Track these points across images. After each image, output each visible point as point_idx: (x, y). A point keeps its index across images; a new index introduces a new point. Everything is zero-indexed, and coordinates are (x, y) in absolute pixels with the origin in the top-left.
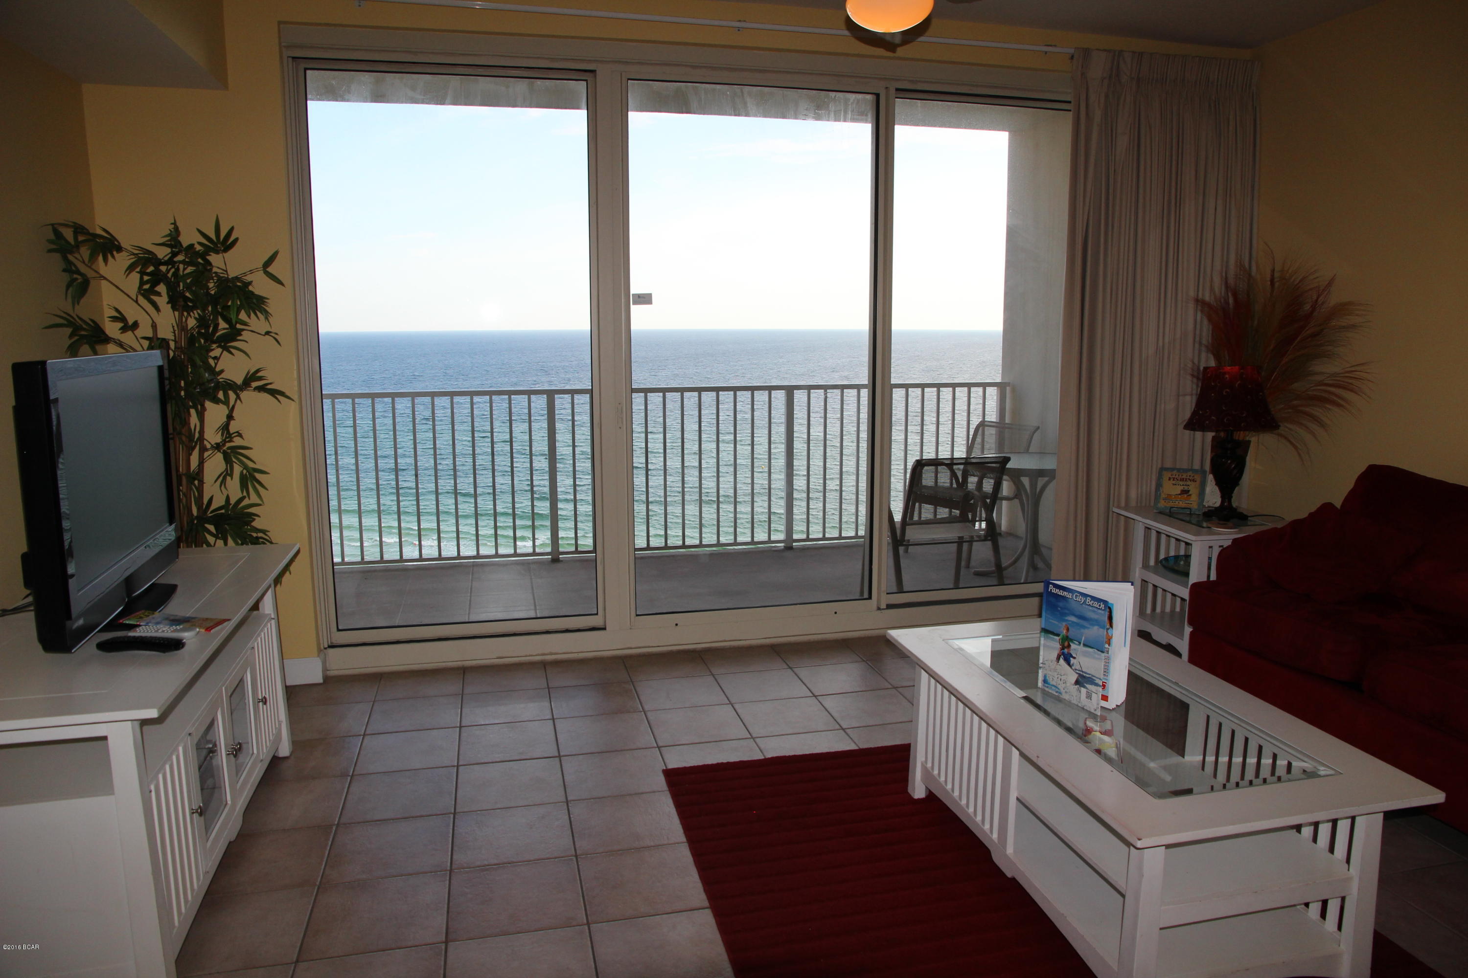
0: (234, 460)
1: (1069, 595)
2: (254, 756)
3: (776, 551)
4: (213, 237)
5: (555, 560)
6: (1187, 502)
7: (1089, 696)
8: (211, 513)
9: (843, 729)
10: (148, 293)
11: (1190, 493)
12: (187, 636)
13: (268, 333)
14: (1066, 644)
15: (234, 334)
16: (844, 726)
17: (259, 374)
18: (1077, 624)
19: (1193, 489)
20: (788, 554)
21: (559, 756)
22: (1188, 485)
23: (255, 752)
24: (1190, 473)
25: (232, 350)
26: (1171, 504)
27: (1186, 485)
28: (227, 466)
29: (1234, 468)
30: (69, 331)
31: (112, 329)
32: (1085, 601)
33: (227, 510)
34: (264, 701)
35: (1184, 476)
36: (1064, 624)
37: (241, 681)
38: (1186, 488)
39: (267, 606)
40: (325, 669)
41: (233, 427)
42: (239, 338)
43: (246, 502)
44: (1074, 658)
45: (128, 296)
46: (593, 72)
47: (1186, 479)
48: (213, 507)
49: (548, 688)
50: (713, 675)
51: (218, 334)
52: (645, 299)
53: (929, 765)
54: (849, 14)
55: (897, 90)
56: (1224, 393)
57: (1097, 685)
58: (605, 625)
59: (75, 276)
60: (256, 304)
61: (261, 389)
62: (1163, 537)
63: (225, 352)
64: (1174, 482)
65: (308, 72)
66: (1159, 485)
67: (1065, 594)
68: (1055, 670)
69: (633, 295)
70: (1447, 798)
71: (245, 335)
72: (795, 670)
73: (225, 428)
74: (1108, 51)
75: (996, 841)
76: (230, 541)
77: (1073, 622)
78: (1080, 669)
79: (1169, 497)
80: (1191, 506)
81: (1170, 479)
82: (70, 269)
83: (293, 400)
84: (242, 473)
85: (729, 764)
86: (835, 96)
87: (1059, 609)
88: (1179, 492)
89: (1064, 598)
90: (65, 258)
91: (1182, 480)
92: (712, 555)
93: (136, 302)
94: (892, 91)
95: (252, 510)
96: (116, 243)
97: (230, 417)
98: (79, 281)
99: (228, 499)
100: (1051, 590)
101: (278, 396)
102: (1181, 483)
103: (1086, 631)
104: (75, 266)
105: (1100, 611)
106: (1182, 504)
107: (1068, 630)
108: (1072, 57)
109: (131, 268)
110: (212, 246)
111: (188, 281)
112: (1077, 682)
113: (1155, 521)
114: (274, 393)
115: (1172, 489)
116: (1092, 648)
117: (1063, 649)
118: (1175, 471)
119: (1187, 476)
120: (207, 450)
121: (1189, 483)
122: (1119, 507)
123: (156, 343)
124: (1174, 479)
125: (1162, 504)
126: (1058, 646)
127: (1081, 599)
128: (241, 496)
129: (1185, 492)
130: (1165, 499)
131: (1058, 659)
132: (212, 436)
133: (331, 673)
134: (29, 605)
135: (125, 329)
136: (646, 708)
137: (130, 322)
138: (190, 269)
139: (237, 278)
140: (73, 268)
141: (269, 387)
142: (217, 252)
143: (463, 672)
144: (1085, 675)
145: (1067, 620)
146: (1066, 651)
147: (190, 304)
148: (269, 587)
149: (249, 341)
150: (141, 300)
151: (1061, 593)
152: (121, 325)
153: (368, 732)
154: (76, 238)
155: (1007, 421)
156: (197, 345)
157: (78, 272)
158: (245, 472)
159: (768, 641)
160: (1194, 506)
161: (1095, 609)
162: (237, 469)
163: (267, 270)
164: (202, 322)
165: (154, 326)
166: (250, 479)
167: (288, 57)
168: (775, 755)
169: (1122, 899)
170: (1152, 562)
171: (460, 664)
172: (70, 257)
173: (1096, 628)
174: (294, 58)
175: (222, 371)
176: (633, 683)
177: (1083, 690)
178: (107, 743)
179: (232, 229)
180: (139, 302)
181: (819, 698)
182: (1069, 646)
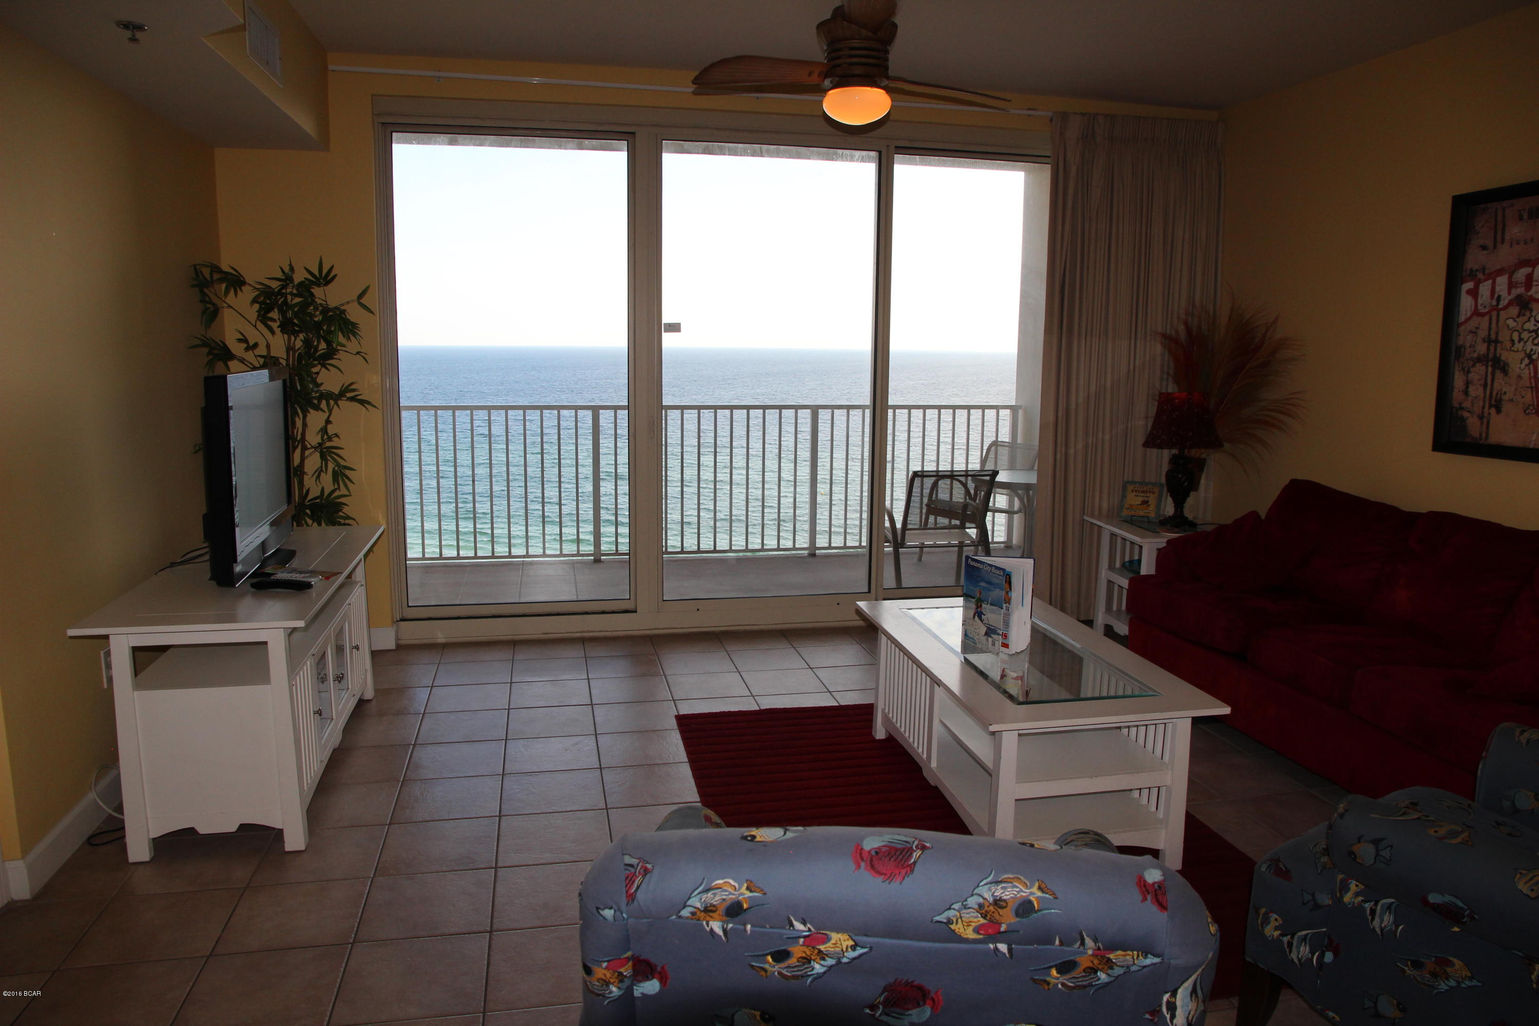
0: (329, 458)
1: (981, 567)
2: (350, 690)
3: (801, 557)
4: (317, 274)
5: (597, 561)
6: (1146, 511)
7: (993, 644)
8: (308, 502)
9: (830, 692)
10: (263, 318)
11: (1149, 503)
12: (313, 581)
13: (358, 353)
14: (979, 604)
15: (331, 353)
16: (831, 690)
17: (352, 387)
19: (1152, 500)
20: (811, 559)
21: (592, 705)
22: (1148, 497)
23: (350, 687)
24: (1150, 486)
25: (328, 367)
26: (1132, 513)
27: (1146, 497)
28: (322, 463)
30: (206, 350)
31: (237, 349)
32: (991, 571)
33: (321, 500)
34: (357, 648)
35: (1145, 489)
36: (978, 588)
37: (342, 628)
38: (1146, 499)
39: (359, 575)
40: (397, 639)
41: (331, 430)
42: (335, 357)
43: (337, 493)
44: (984, 615)
45: (250, 323)
46: (633, 133)
47: (1146, 491)
48: (310, 497)
49: (586, 657)
50: (727, 651)
51: (318, 354)
52: (675, 328)
53: (887, 711)
54: (825, 110)
55: (896, 147)
56: (1174, 416)
57: (998, 634)
58: (636, 609)
59: (208, 306)
60: (350, 329)
61: (352, 399)
62: (1128, 544)
63: (323, 368)
64: (1136, 494)
65: (394, 134)
66: (1124, 496)
67: (979, 565)
68: (972, 625)
69: (664, 324)
70: (1232, 711)
71: (341, 355)
72: (798, 649)
73: (324, 430)
74: (1082, 114)
75: (925, 759)
76: (323, 524)
77: (984, 587)
78: (988, 623)
79: (1131, 507)
80: (1148, 514)
81: (1133, 491)
82: (204, 300)
83: (378, 409)
84: (334, 469)
85: (729, 712)
86: (843, 153)
87: (975, 577)
88: (1139, 502)
89: (978, 568)
90: (202, 292)
91: (1143, 492)
92: (739, 560)
93: (255, 326)
94: (892, 149)
95: (342, 500)
96: (242, 279)
97: (328, 422)
98: (211, 309)
99: (323, 490)
101: (366, 405)
102: (1142, 494)
104: (208, 297)
105: (1000, 577)
106: (1142, 513)
107: (980, 593)
108: (1051, 120)
109: (255, 301)
110: (314, 280)
111: (296, 309)
112: (987, 634)
113: (1120, 529)
114: (363, 402)
115: (1134, 499)
116: (995, 606)
117: (977, 608)
118: (1138, 484)
119: (1147, 489)
120: (308, 449)
121: (1148, 495)
122: (1092, 516)
123: (269, 362)
124: (1136, 491)
125: (1125, 513)
126: (974, 606)
127: (988, 568)
128: (333, 488)
129: (1145, 503)
130: (1127, 509)
131: (974, 617)
132: (313, 438)
133: (403, 642)
134: (207, 552)
135: (247, 349)
136: (667, 673)
137: (251, 343)
138: (297, 300)
139: (336, 308)
140: (207, 299)
141: (359, 397)
142: (319, 286)
143: (514, 644)
144: (991, 627)
145: (980, 586)
146: (979, 609)
147: (296, 329)
148: (361, 560)
149: (343, 359)
150: (260, 325)
151: (976, 564)
152: (245, 345)
153: (435, 685)
154: (212, 277)
155: (1019, 441)
156: (304, 362)
157: (211, 302)
158: (336, 468)
159: (778, 627)
160: (1152, 515)
161: (998, 576)
162: (331, 466)
163: (361, 301)
164: (307, 343)
165: (268, 346)
166: (340, 475)
167: (378, 123)
168: (768, 707)
169: (990, 778)
170: (1118, 565)
171: (510, 637)
172: (206, 290)
173: (998, 590)
174: (382, 123)
175: (322, 384)
176: (657, 655)
177: (990, 639)
178: (267, 647)
179: (332, 268)
180: (257, 327)
181: (814, 670)
182: (981, 606)
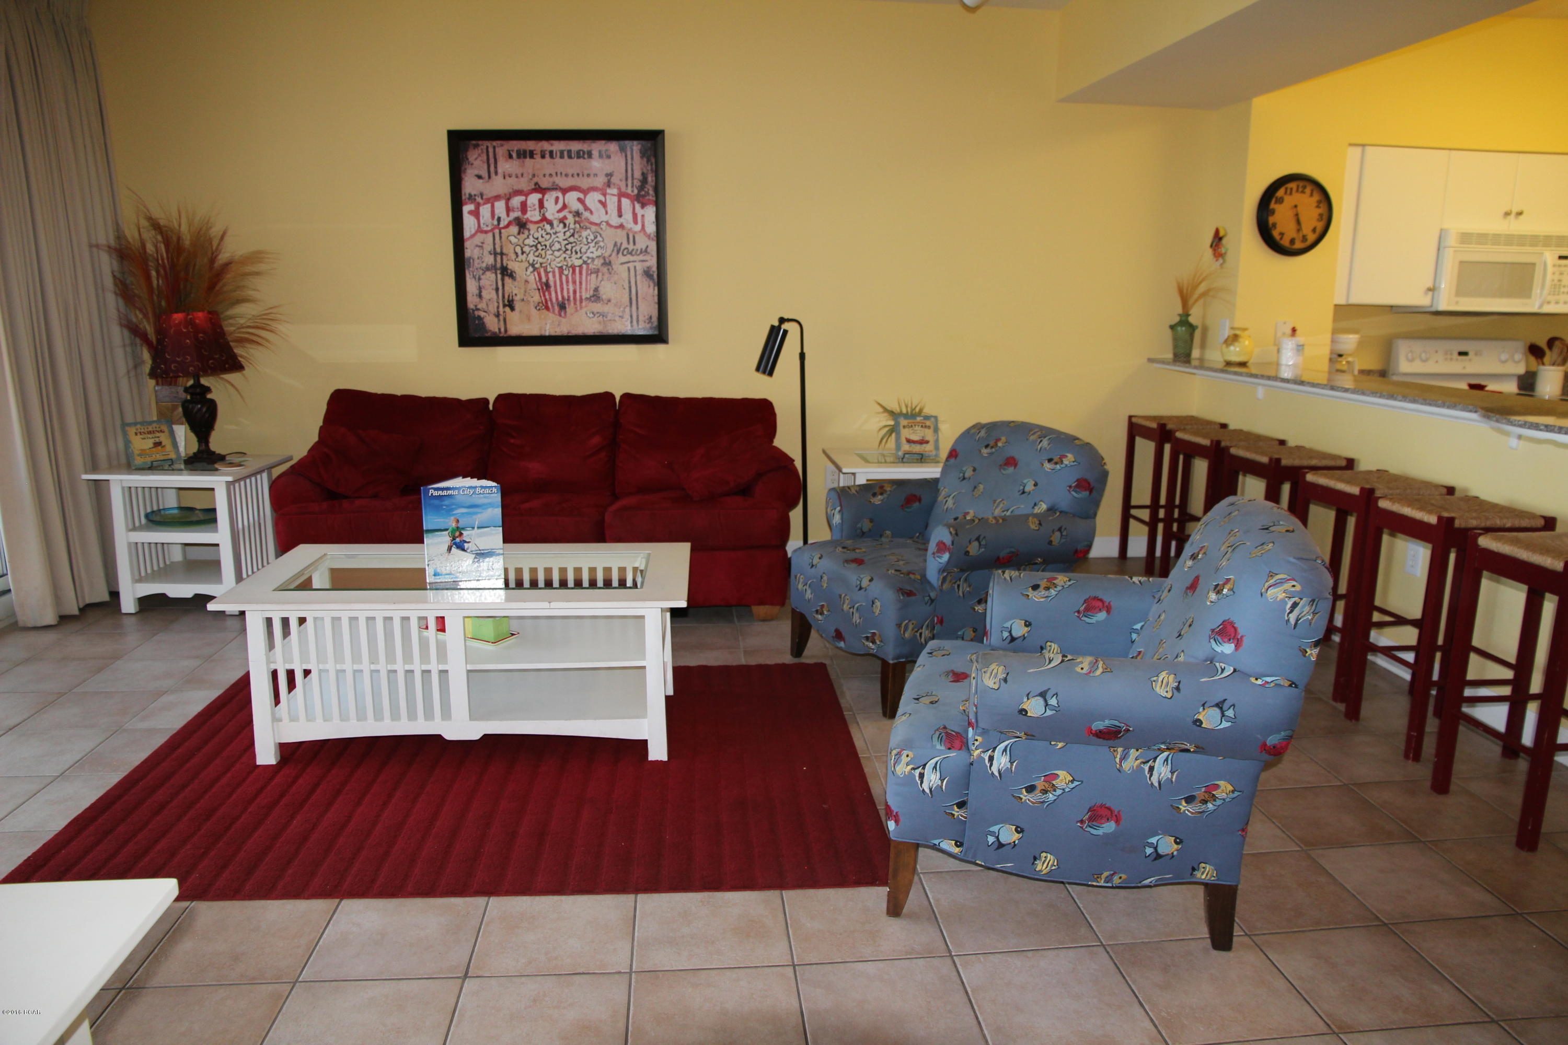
1: (456, 492)
6: (164, 453)
7: (490, 569)
11: (162, 444)
14: (457, 534)
18: (467, 514)
19: (164, 438)
22: (158, 437)
26: (149, 458)
27: (156, 437)
29: (206, 412)
32: (475, 492)
35: (150, 429)
36: (452, 518)
38: (157, 440)
44: (468, 542)
47: (153, 431)
57: (498, 555)
64: (142, 437)
67: (450, 492)
77: (463, 513)
78: (477, 549)
79: (143, 453)
80: (170, 457)
81: (136, 434)
87: (444, 507)
88: (152, 446)
89: (448, 497)
91: (150, 433)
100: (432, 494)
102: (150, 436)
103: (479, 516)
105: (492, 495)
106: (159, 457)
115: (142, 443)
116: (487, 527)
117: (454, 539)
118: (139, 426)
119: (153, 428)
121: (158, 434)
124: (140, 433)
125: (136, 459)
126: (449, 539)
127: (469, 492)
129: (158, 444)
130: (140, 455)
131: (449, 552)
144: (482, 552)
146: (458, 540)
151: (445, 493)
160: (173, 456)
161: (487, 495)
173: (490, 510)
177: (484, 565)
182: (461, 534)
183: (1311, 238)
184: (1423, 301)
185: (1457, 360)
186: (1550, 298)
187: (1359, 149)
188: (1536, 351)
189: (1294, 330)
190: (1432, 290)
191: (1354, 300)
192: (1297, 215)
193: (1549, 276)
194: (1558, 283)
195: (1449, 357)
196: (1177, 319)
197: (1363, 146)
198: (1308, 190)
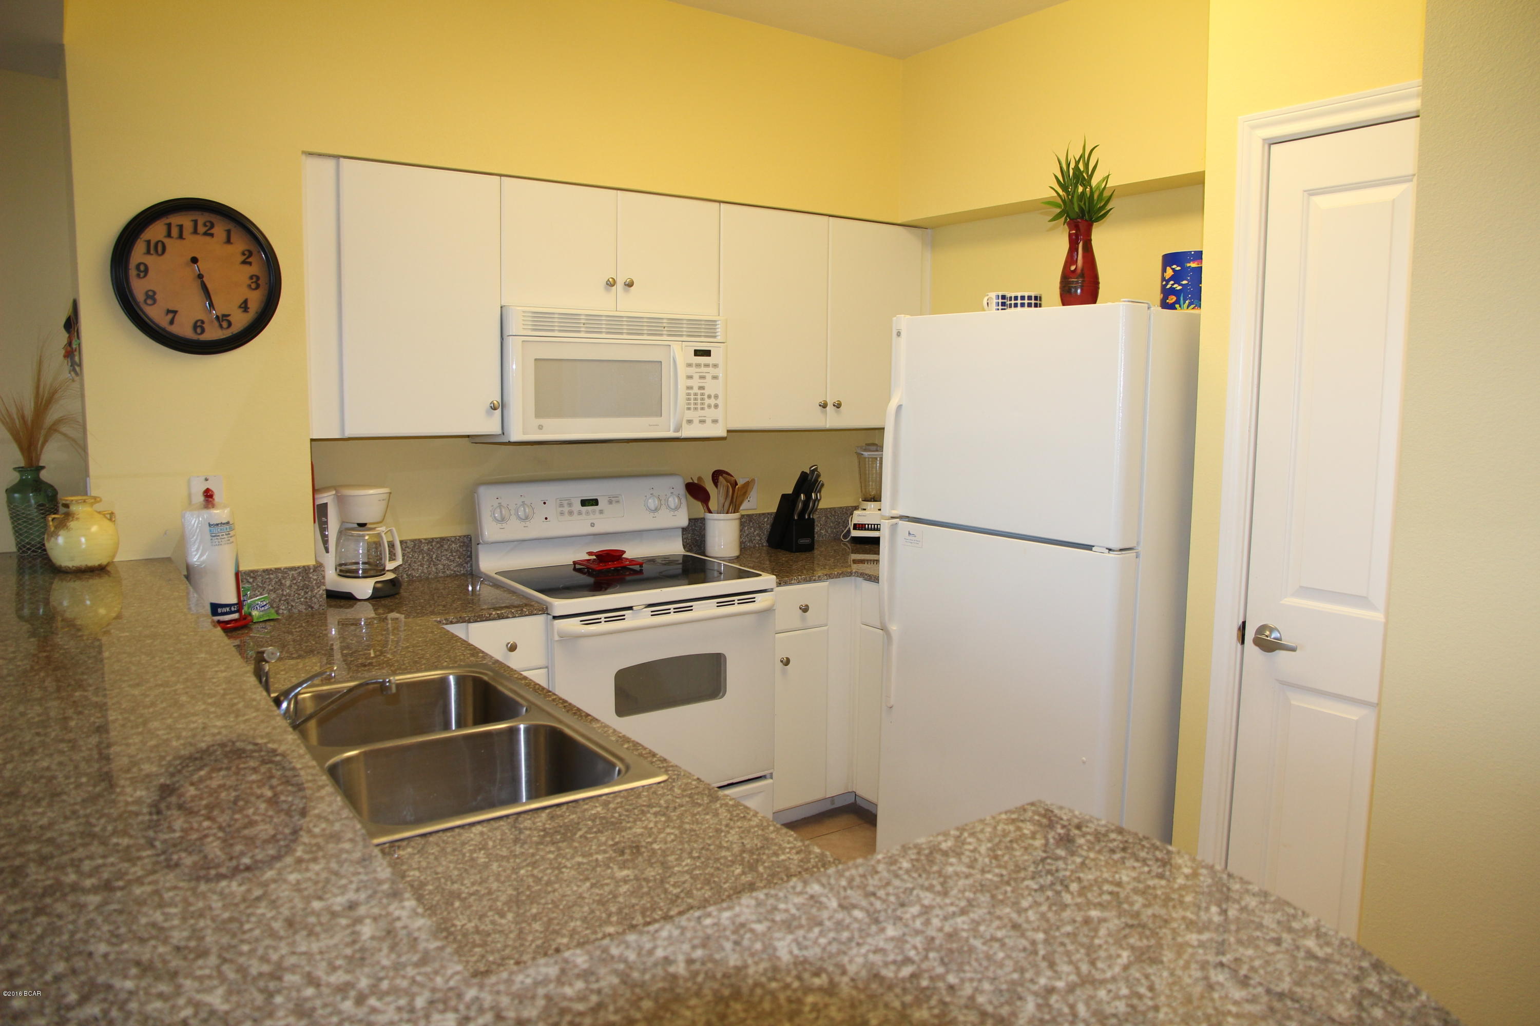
183: (240, 321)
184: (490, 426)
185: (580, 513)
186: (689, 415)
187: (330, 164)
188: (696, 491)
189: (208, 495)
190: (500, 407)
191: (351, 431)
192: (200, 276)
193: (682, 383)
194: (700, 392)
195: (566, 509)
196: (15, 477)
197: (338, 157)
198: (220, 230)
